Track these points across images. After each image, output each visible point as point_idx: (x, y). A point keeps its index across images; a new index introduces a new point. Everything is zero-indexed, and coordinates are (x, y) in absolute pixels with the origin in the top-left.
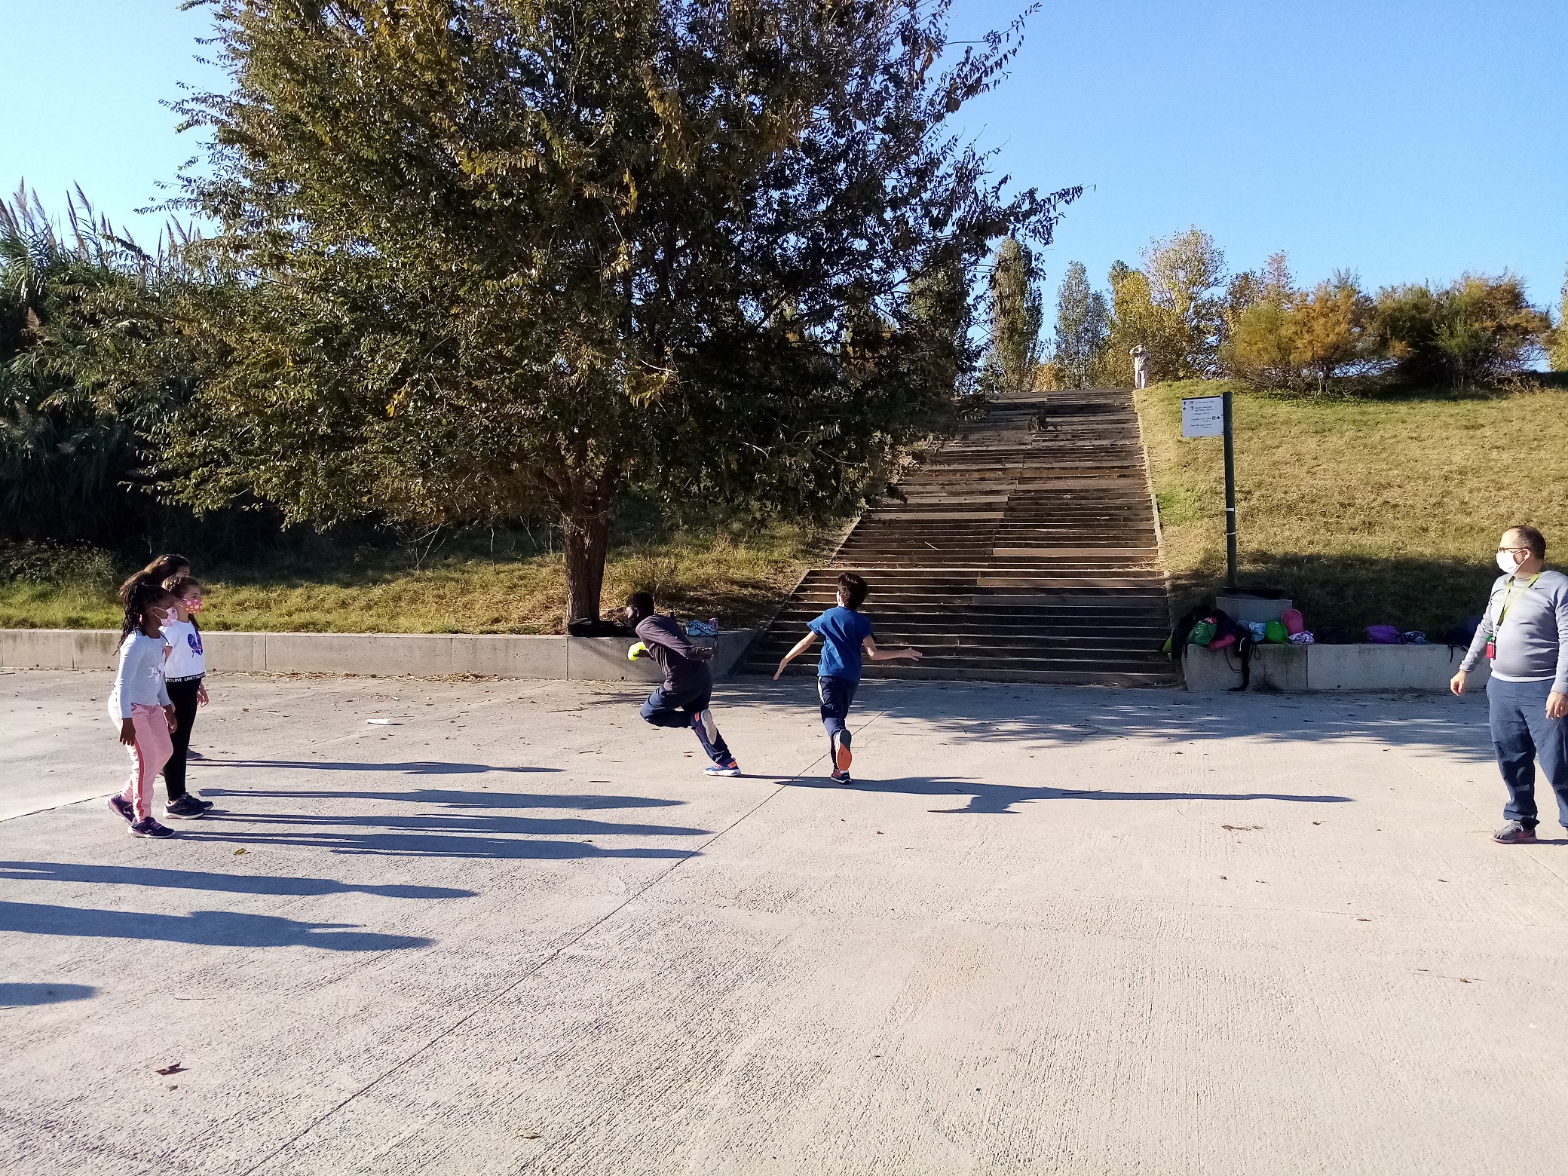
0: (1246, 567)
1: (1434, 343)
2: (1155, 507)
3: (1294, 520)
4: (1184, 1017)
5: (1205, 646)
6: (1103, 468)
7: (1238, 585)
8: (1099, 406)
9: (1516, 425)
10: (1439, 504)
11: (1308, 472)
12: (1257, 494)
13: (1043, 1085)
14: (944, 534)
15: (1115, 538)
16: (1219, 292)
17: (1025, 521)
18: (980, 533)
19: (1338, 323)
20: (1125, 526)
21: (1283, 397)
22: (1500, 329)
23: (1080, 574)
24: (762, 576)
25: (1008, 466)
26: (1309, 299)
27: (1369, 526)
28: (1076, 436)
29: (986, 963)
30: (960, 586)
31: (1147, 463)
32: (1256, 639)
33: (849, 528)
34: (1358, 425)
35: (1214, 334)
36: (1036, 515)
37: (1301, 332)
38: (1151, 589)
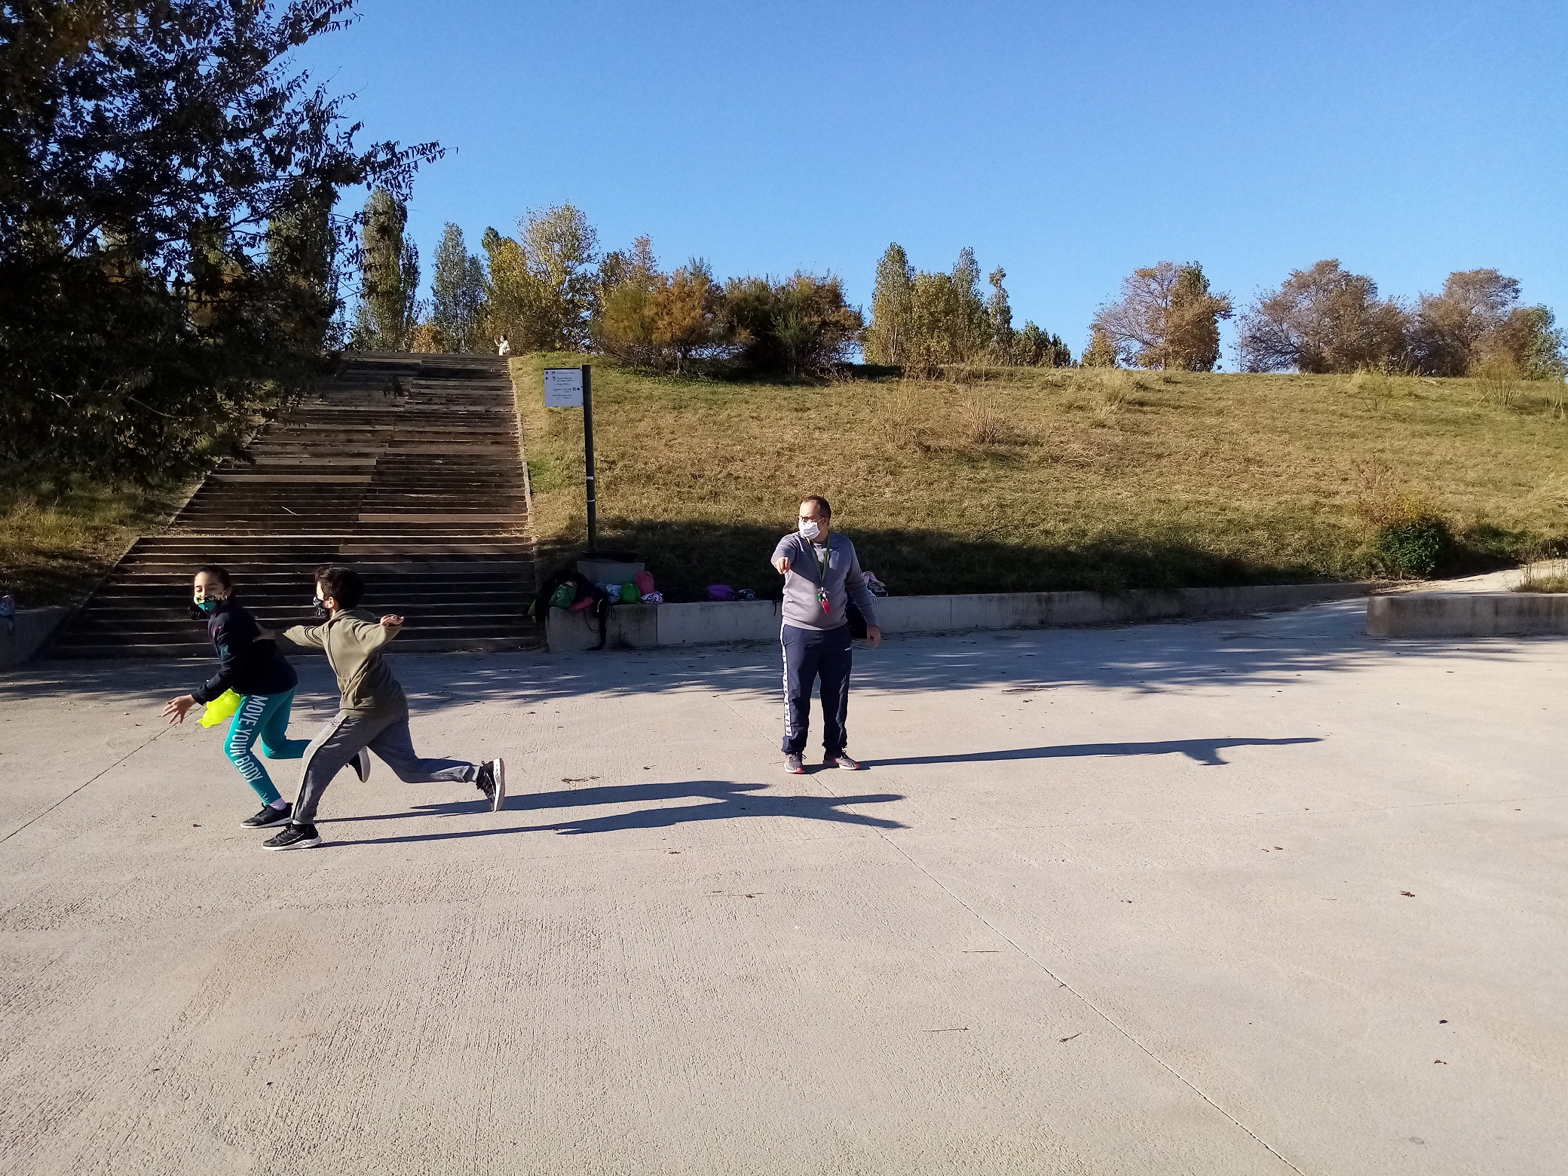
0: (607, 533)
1: (771, 333)
2: (526, 474)
3: (652, 489)
5: (565, 608)
6: (476, 434)
7: (598, 550)
8: (474, 371)
9: (835, 409)
10: (772, 477)
11: (666, 445)
12: (620, 464)
13: (341, 1066)
14: (304, 498)
15: (486, 504)
16: (592, 269)
17: (394, 485)
18: (344, 498)
19: (694, 308)
20: (497, 492)
21: (646, 374)
22: (824, 324)
23: (449, 541)
25: (378, 428)
26: (669, 283)
27: (715, 495)
28: (450, 400)
29: (298, 949)
30: (323, 553)
31: (520, 431)
32: (613, 600)
33: (191, 491)
34: (711, 403)
35: (588, 309)
36: (406, 480)
37: (662, 313)
38: (519, 555)
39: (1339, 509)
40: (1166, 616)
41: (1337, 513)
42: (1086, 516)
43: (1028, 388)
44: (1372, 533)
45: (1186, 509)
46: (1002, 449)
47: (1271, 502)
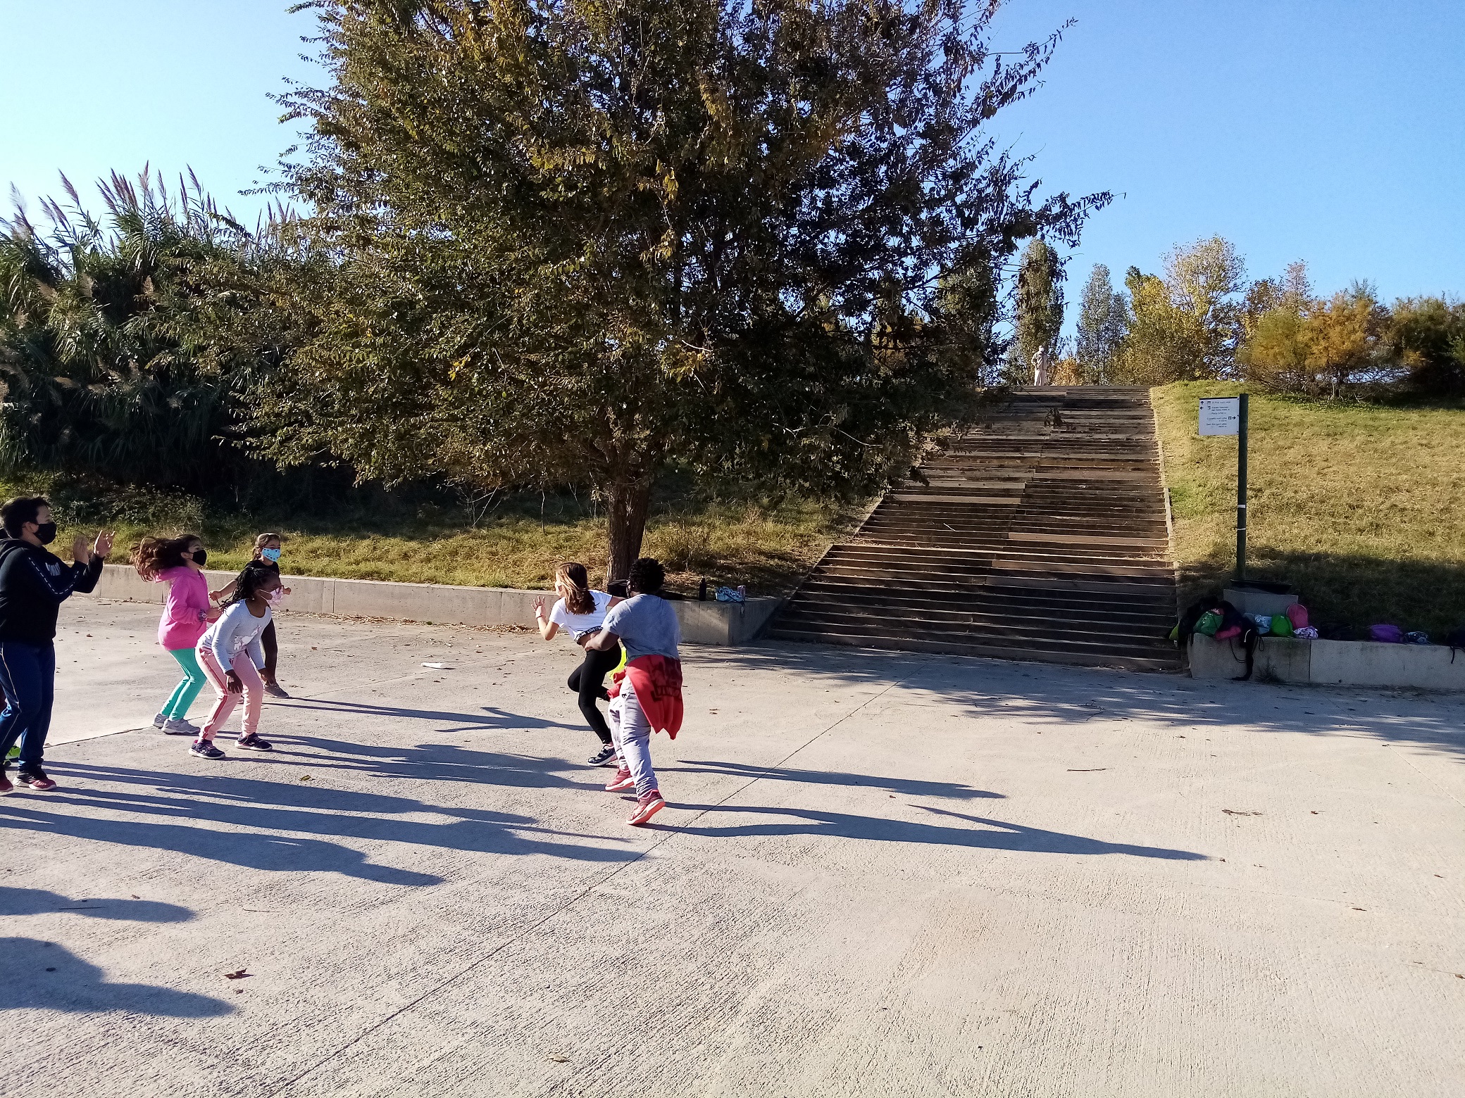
0: (1253, 562)
1: (1448, 354)
2: (1167, 500)
3: (1302, 519)
4: (1180, 991)
5: (1211, 636)
6: (1118, 460)
7: (1244, 579)
8: (1116, 401)
10: (1446, 510)
11: (1319, 473)
12: (1267, 492)
13: (1042, 1048)
14: (962, 516)
15: (1127, 528)
16: (1238, 298)
17: (1040, 507)
18: (996, 517)
19: (1354, 331)
20: (1138, 517)
21: (1296, 400)
23: (1092, 561)
24: (788, 549)
25: (1027, 455)
26: (1326, 307)
27: (1376, 528)
28: (1093, 429)
29: (990, 927)
30: (978, 566)
31: (1161, 458)
32: (1261, 631)
33: (872, 507)
34: (1370, 430)
35: (1231, 337)
36: (1052, 503)
37: (1317, 338)
38: (1161, 580)
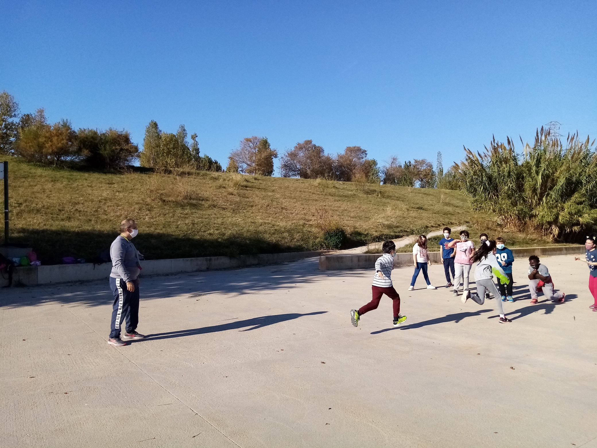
0: (16, 235)
1: (98, 152)
3: (39, 216)
7: (9, 242)
9: (125, 184)
10: (97, 211)
11: (47, 197)
12: (24, 205)
16: (16, 120)
19: (63, 139)
21: (40, 166)
22: (122, 150)
26: (51, 128)
27: (69, 219)
34: (69, 179)
35: (14, 137)
37: (48, 141)
39: (311, 226)
40: (253, 265)
41: (311, 227)
42: (225, 228)
43: (205, 179)
44: (321, 234)
45: (261, 225)
46: (194, 202)
47: (290, 223)
